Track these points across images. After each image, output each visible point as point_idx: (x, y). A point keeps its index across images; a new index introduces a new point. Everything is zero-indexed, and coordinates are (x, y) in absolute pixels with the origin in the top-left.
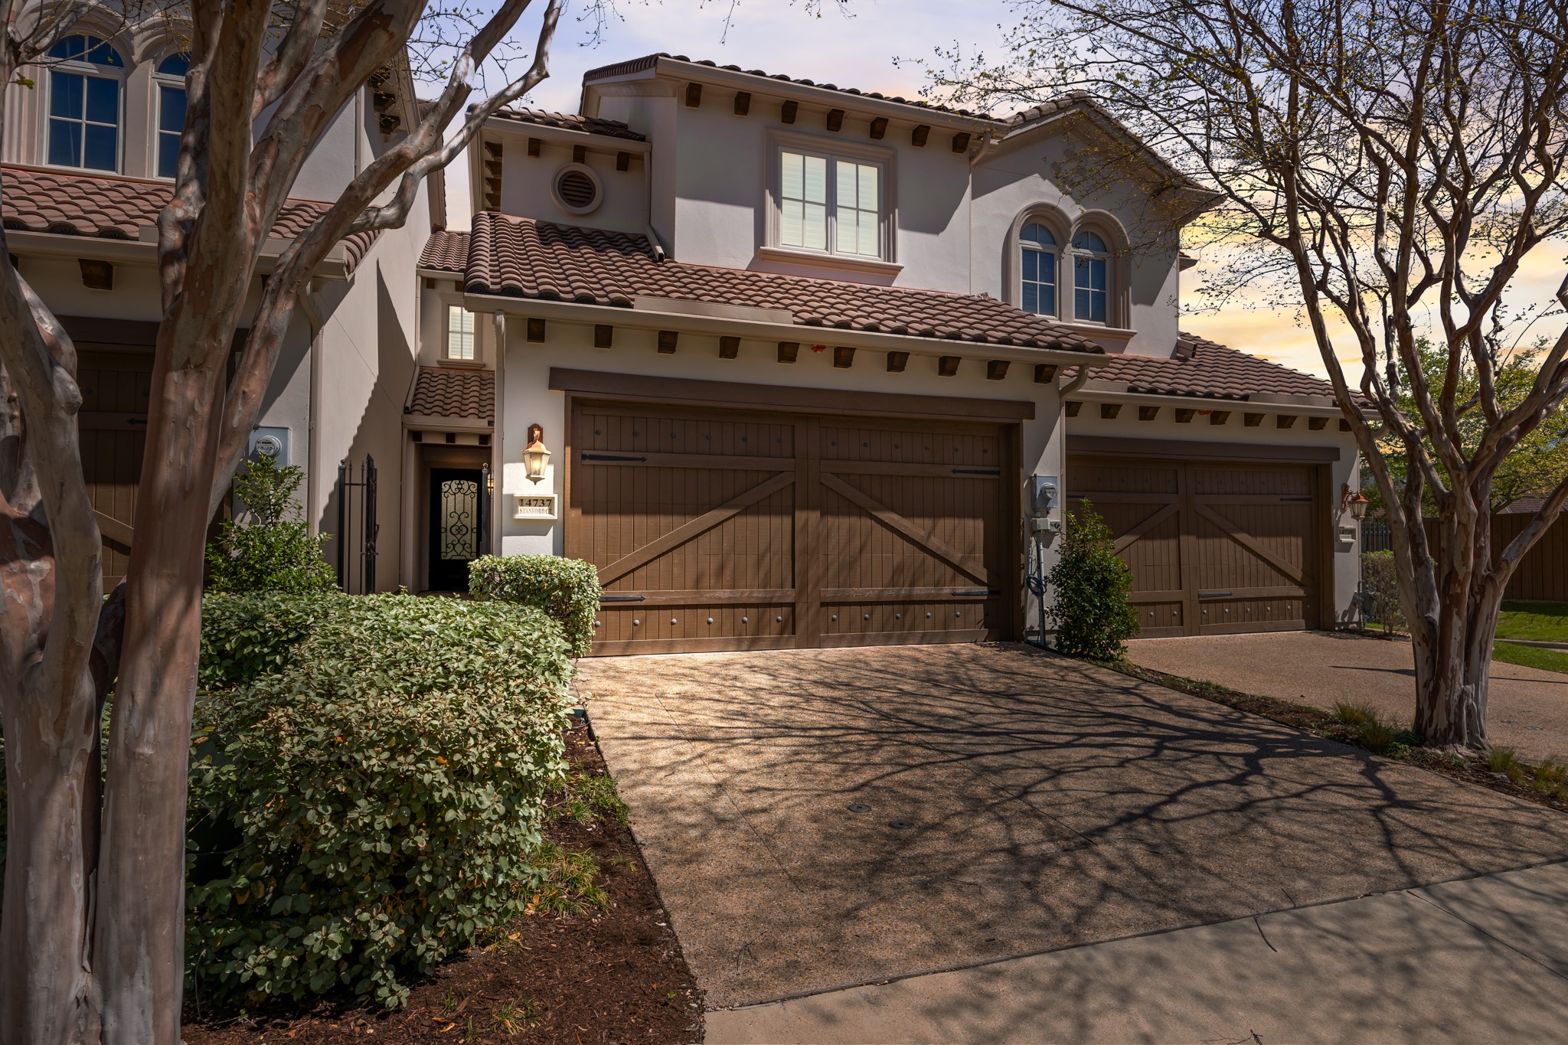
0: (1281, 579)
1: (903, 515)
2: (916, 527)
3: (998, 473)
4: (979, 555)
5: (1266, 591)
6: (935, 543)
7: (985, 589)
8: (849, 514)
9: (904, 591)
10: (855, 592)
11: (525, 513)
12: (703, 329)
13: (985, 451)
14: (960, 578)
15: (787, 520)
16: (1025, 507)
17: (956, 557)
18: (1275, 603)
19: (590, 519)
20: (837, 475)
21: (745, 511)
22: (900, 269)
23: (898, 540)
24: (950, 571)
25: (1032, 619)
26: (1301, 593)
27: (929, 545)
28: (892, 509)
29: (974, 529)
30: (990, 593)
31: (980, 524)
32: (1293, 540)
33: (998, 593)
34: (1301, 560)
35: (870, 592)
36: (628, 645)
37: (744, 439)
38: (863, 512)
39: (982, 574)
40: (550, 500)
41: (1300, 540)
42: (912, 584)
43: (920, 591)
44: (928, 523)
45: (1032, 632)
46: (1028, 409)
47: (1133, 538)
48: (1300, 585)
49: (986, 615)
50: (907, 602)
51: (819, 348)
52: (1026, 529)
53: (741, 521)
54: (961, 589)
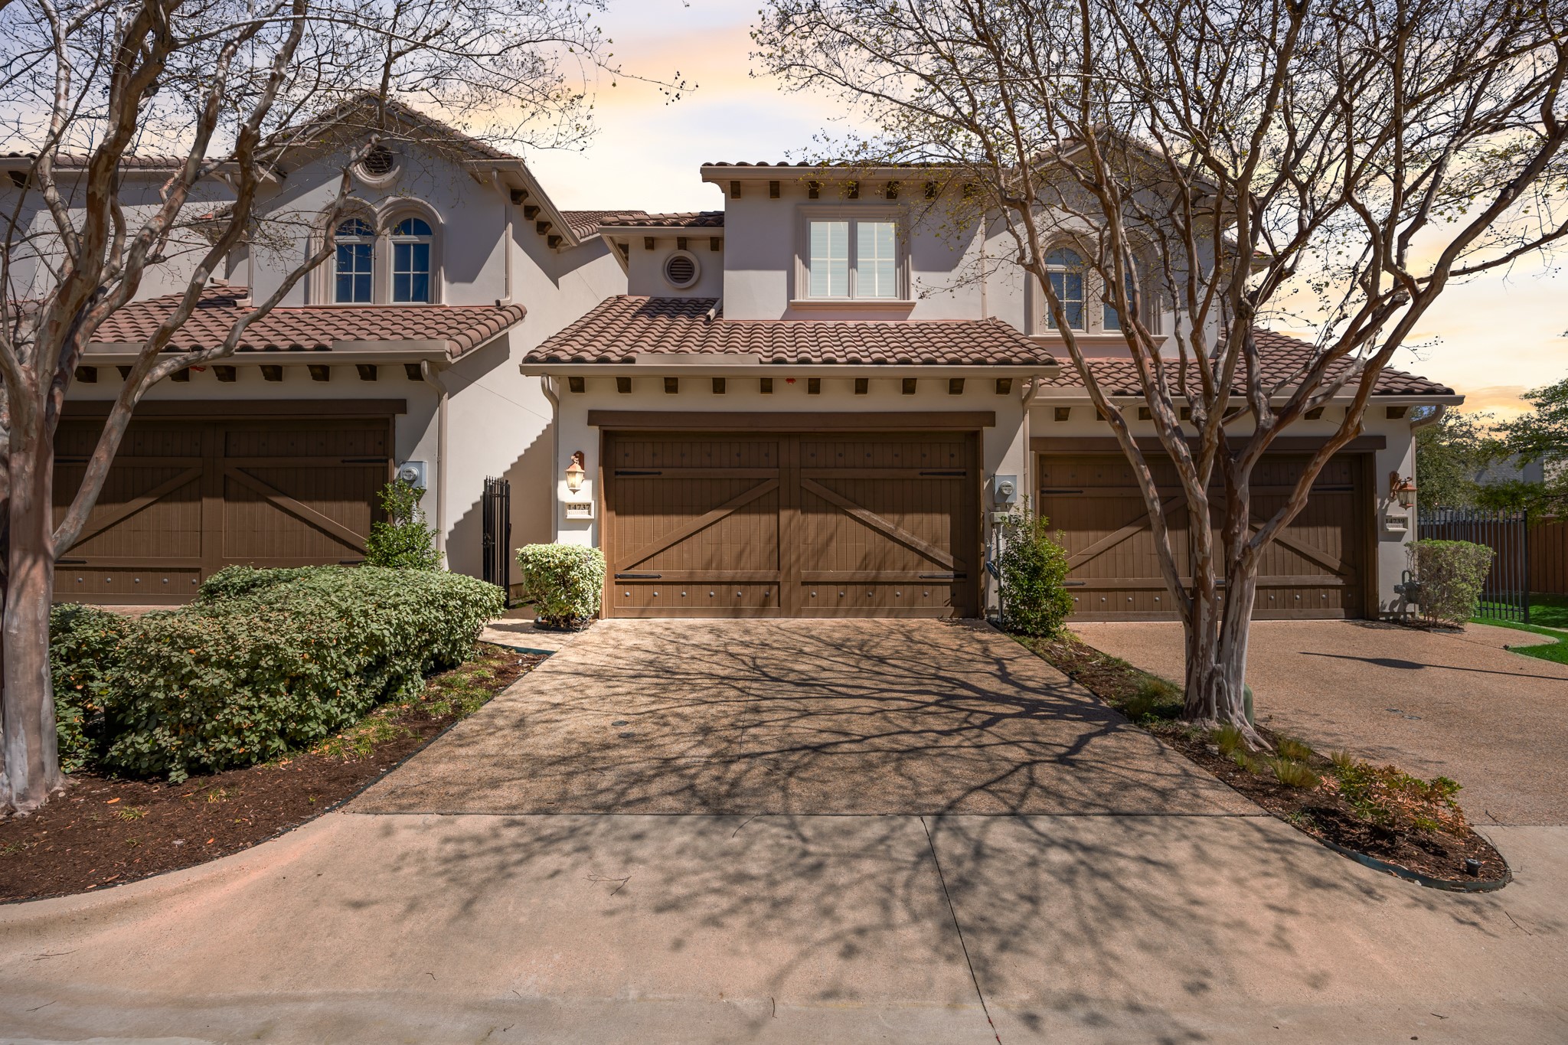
0: (1314, 568)
1: (874, 512)
2: (885, 522)
3: (964, 474)
4: (947, 544)
5: (1293, 580)
6: (903, 534)
7: (951, 573)
8: (826, 512)
9: (871, 573)
10: (830, 574)
11: (572, 514)
12: (697, 374)
13: (952, 456)
14: (927, 563)
15: (774, 517)
16: (985, 503)
17: (923, 544)
18: (1306, 592)
19: (622, 519)
20: (815, 480)
21: (739, 510)
22: (913, 305)
24: (917, 557)
25: (993, 600)
26: (1340, 582)
27: (897, 536)
28: (864, 507)
29: (941, 523)
30: (956, 576)
31: (947, 518)
32: (1330, 530)
33: (965, 576)
34: (1340, 549)
35: (845, 575)
36: (643, 611)
38: (838, 509)
39: (948, 559)
40: (589, 505)
41: (1338, 530)
42: (879, 569)
43: (888, 574)
44: (897, 517)
45: (993, 611)
46: (989, 417)
47: (1136, 529)
48: (1338, 574)
49: (953, 595)
50: (875, 583)
51: (790, 380)
52: (987, 521)
53: (735, 518)
54: (926, 573)
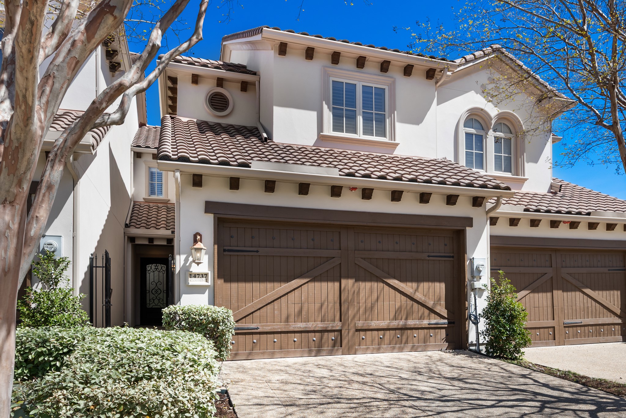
0: (609, 314)
1: (401, 281)
2: (408, 287)
3: (453, 257)
4: (443, 302)
5: (601, 321)
6: (419, 296)
7: (446, 321)
8: (371, 280)
9: (401, 323)
10: (374, 324)
11: (193, 282)
12: (288, 179)
13: (446, 245)
14: (433, 315)
15: (337, 284)
16: (468, 276)
17: (430, 304)
18: (606, 327)
19: (228, 285)
20: (364, 259)
21: (314, 279)
22: (397, 145)
23: (398, 295)
24: (427, 312)
25: (472, 338)
26: (620, 321)
27: (415, 297)
28: (395, 278)
29: (440, 288)
30: (449, 323)
31: (443, 285)
32: (616, 292)
33: (454, 323)
34: (620, 303)
35: (383, 324)
36: (250, 354)
37: (313, 240)
38: (379, 279)
39: (445, 313)
40: (206, 275)
41: (619, 292)
42: (406, 319)
43: (411, 323)
44: (415, 285)
45: (472, 345)
46: (469, 221)
47: (528, 292)
48: (619, 317)
49: (447, 335)
50: (404, 329)
51: (353, 189)
52: (469, 287)
53: (311, 285)
54: (433, 321)
